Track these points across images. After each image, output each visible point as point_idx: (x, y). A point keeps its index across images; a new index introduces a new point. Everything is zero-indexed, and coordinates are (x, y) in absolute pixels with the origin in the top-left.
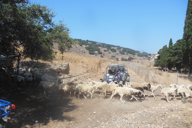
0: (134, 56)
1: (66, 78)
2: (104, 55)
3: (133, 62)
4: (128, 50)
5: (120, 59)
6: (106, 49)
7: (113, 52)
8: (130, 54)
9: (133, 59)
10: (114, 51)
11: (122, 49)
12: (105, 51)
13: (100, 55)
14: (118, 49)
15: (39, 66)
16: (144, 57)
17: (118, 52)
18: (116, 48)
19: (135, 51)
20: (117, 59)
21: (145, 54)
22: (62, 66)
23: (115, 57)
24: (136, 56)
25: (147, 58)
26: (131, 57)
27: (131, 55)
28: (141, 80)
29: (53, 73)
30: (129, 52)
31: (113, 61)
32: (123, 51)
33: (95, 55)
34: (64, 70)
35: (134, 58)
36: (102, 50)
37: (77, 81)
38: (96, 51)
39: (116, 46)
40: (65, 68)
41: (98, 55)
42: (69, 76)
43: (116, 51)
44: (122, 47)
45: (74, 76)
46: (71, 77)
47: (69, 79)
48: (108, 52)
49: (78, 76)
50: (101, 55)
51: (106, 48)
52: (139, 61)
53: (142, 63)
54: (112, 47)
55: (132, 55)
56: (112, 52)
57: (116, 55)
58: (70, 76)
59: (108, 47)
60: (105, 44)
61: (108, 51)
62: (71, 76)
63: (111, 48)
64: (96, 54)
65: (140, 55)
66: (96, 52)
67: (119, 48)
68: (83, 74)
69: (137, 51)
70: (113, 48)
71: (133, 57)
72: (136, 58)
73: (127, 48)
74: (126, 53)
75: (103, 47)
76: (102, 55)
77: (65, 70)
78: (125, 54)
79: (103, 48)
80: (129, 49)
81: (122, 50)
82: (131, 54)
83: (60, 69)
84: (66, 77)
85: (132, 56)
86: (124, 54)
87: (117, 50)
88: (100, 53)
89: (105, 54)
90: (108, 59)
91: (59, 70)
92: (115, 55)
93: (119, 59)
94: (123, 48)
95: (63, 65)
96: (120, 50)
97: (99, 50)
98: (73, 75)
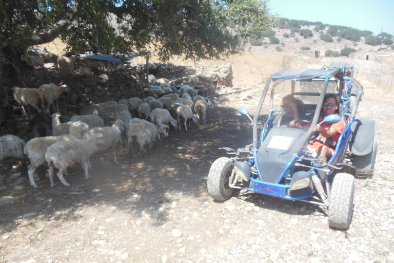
0: (356, 45)
1: (231, 94)
2: (283, 46)
3: (356, 57)
4: (341, 30)
5: (322, 54)
6: (289, 32)
7: (305, 38)
8: (347, 39)
9: (354, 51)
10: (307, 34)
11: (327, 28)
12: (287, 36)
13: (274, 46)
14: (317, 30)
15: (173, 71)
16: (384, 46)
17: (316, 36)
18: (312, 28)
19: (360, 31)
20: (317, 54)
21: (385, 37)
22: (219, 71)
23: (308, 49)
24: (361, 44)
25: (389, 48)
26: (348, 46)
27: (348, 42)
28: (387, 96)
29: (205, 85)
30: (343, 36)
31: (306, 58)
32: (329, 35)
33: (263, 46)
34: (223, 78)
35: (356, 48)
36: (279, 34)
37: (252, 98)
38: (265, 38)
39: (312, 24)
40: (226, 75)
41: (270, 47)
42: (236, 89)
43: (311, 35)
44: (327, 25)
45: (245, 91)
46: (239, 92)
47: (236, 95)
48: (293, 39)
49: (250, 89)
50: (276, 45)
51: (288, 29)
52: (371, 55)
53: (379, 61)
54: (303, 26)
55: (352, 42)
56: (302, 37)
57: (311, 44)
58: (236, 91)
59: (294, 26)
60: (287, 20)
61: (292, 36)
62: (240, 90)
63: (300, 28)
64: (266, 43)
65: (373, 41)
66: (267, 40)
67: (320, 26)
68: (257, 85)
69: (364, 31)
70: (305, 27)
71: (352, 47)
72: (360, 50)
73: (339, 27)
74: (337, 37)
75: (281, 28)
76: (280, 45)
77: (225, 79)
78: (335, 41)
79: (281, 30)
80: (345, 28)
81: (328, 32)
82: (349, 39)
83: (217, 76)
84: (230, 92)
85: (350, 44)
86: (331, 41)
87: (313, 32)
88: (275, 41)
89: (286, 43)
90: (296, 55)
91: (215, 78)
92: (309, 44)
93: (320, 53)
94: (330, 26)
95: (221, 68)
96: (322, 33)
97: (271, 35)
98: (243, 89)
